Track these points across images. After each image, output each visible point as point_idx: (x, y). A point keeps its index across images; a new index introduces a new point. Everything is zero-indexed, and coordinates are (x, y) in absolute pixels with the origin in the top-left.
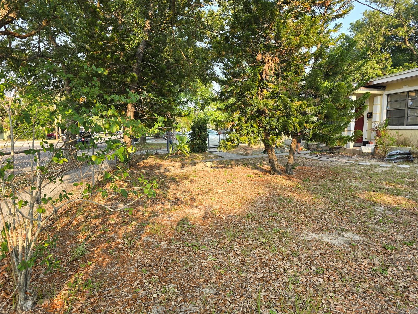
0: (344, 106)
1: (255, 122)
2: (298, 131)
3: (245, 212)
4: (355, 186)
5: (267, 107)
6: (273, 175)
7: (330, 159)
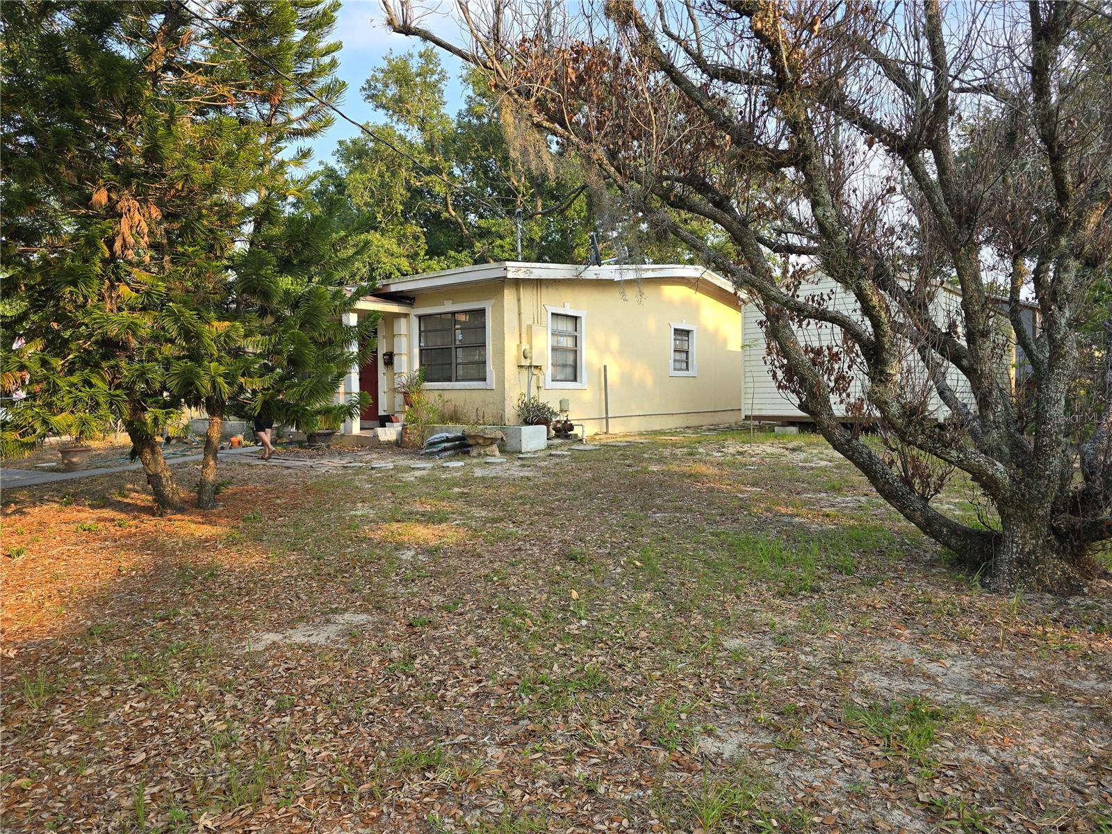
0: (330, 339)
1: (99, 373)
2: (225, 397)
3: (82, 625)
4: (363, 516)
5: (134, 334)
6: (161, 515)
7: (309, 463)
